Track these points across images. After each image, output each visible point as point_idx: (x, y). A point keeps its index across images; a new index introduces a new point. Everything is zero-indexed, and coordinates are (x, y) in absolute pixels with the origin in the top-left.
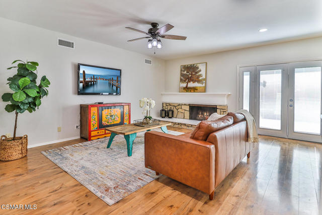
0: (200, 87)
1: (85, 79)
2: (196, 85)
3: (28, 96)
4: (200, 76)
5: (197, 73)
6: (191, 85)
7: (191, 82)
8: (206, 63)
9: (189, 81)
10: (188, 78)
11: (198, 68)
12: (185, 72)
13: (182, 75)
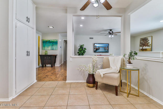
0: (148, 49)
1: (96, 48)
2: (147, 47)
3: (81, 53)
4: (149, 43)
5: (147, 42)
6: (144, 48)
7: (145, 46)
8: (152, 36)
9: (144, 46)
10: (143, 45)
11: (148, 39)
12: (142, 42)
13: (141, 43)
